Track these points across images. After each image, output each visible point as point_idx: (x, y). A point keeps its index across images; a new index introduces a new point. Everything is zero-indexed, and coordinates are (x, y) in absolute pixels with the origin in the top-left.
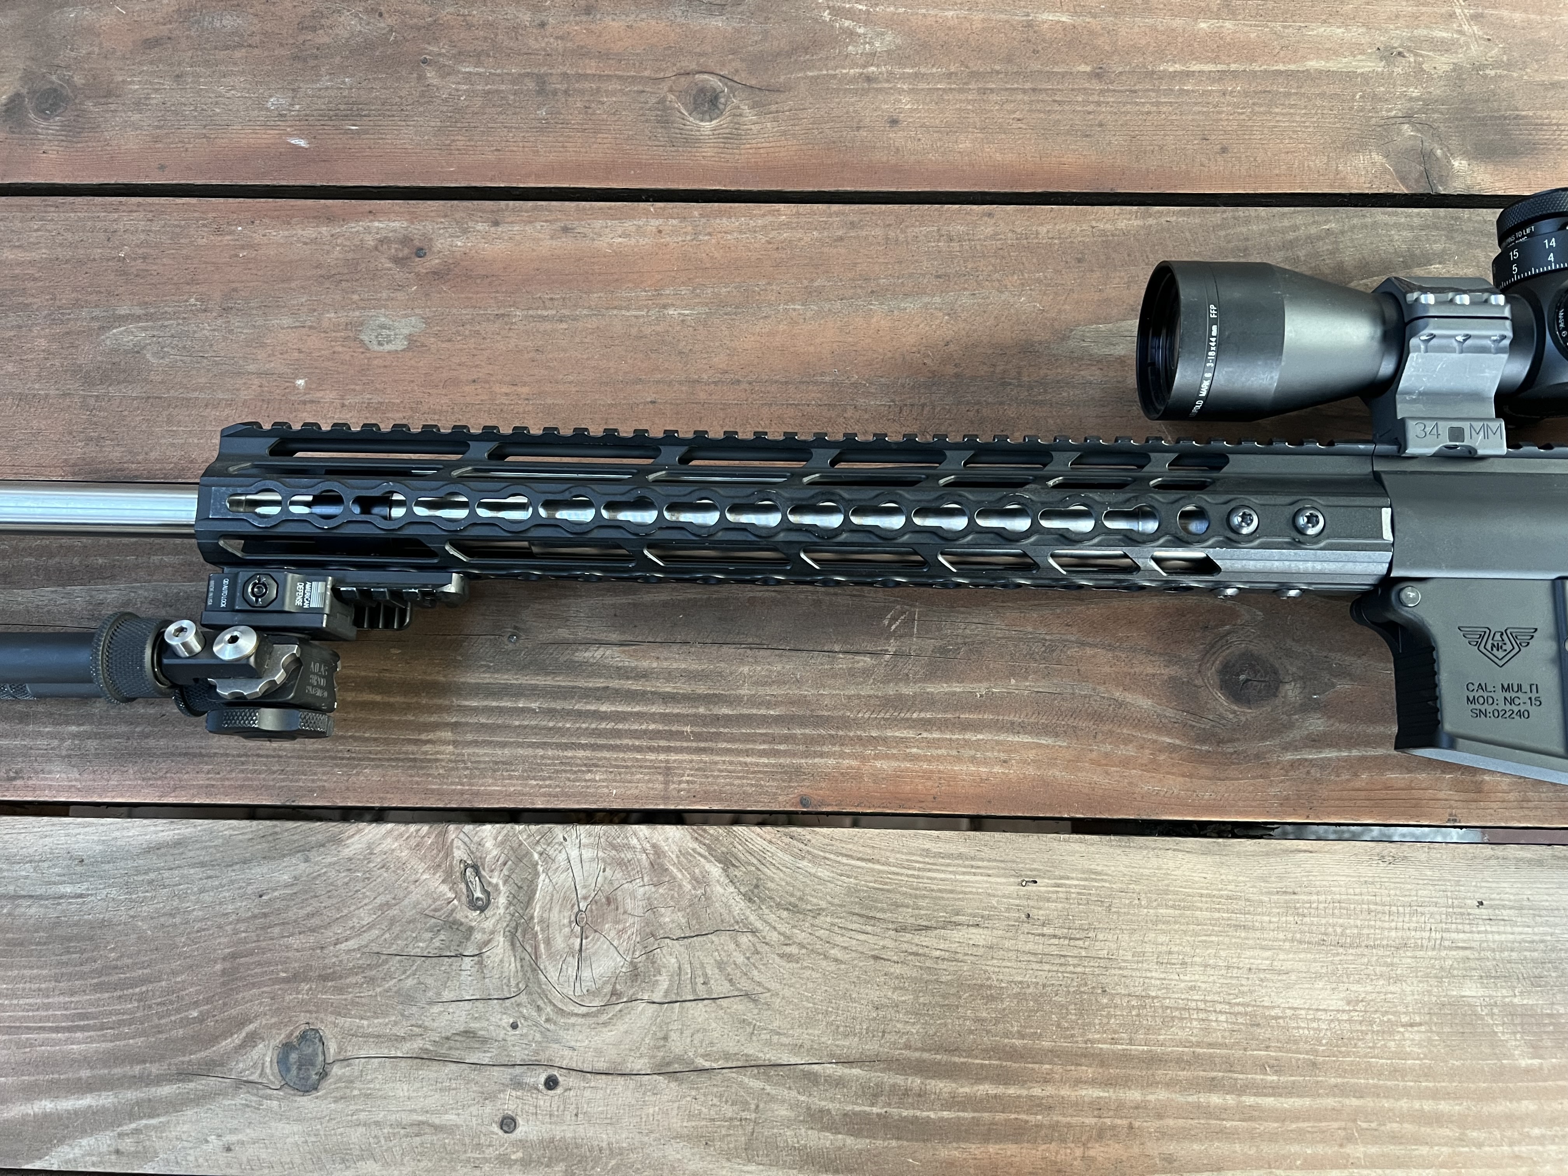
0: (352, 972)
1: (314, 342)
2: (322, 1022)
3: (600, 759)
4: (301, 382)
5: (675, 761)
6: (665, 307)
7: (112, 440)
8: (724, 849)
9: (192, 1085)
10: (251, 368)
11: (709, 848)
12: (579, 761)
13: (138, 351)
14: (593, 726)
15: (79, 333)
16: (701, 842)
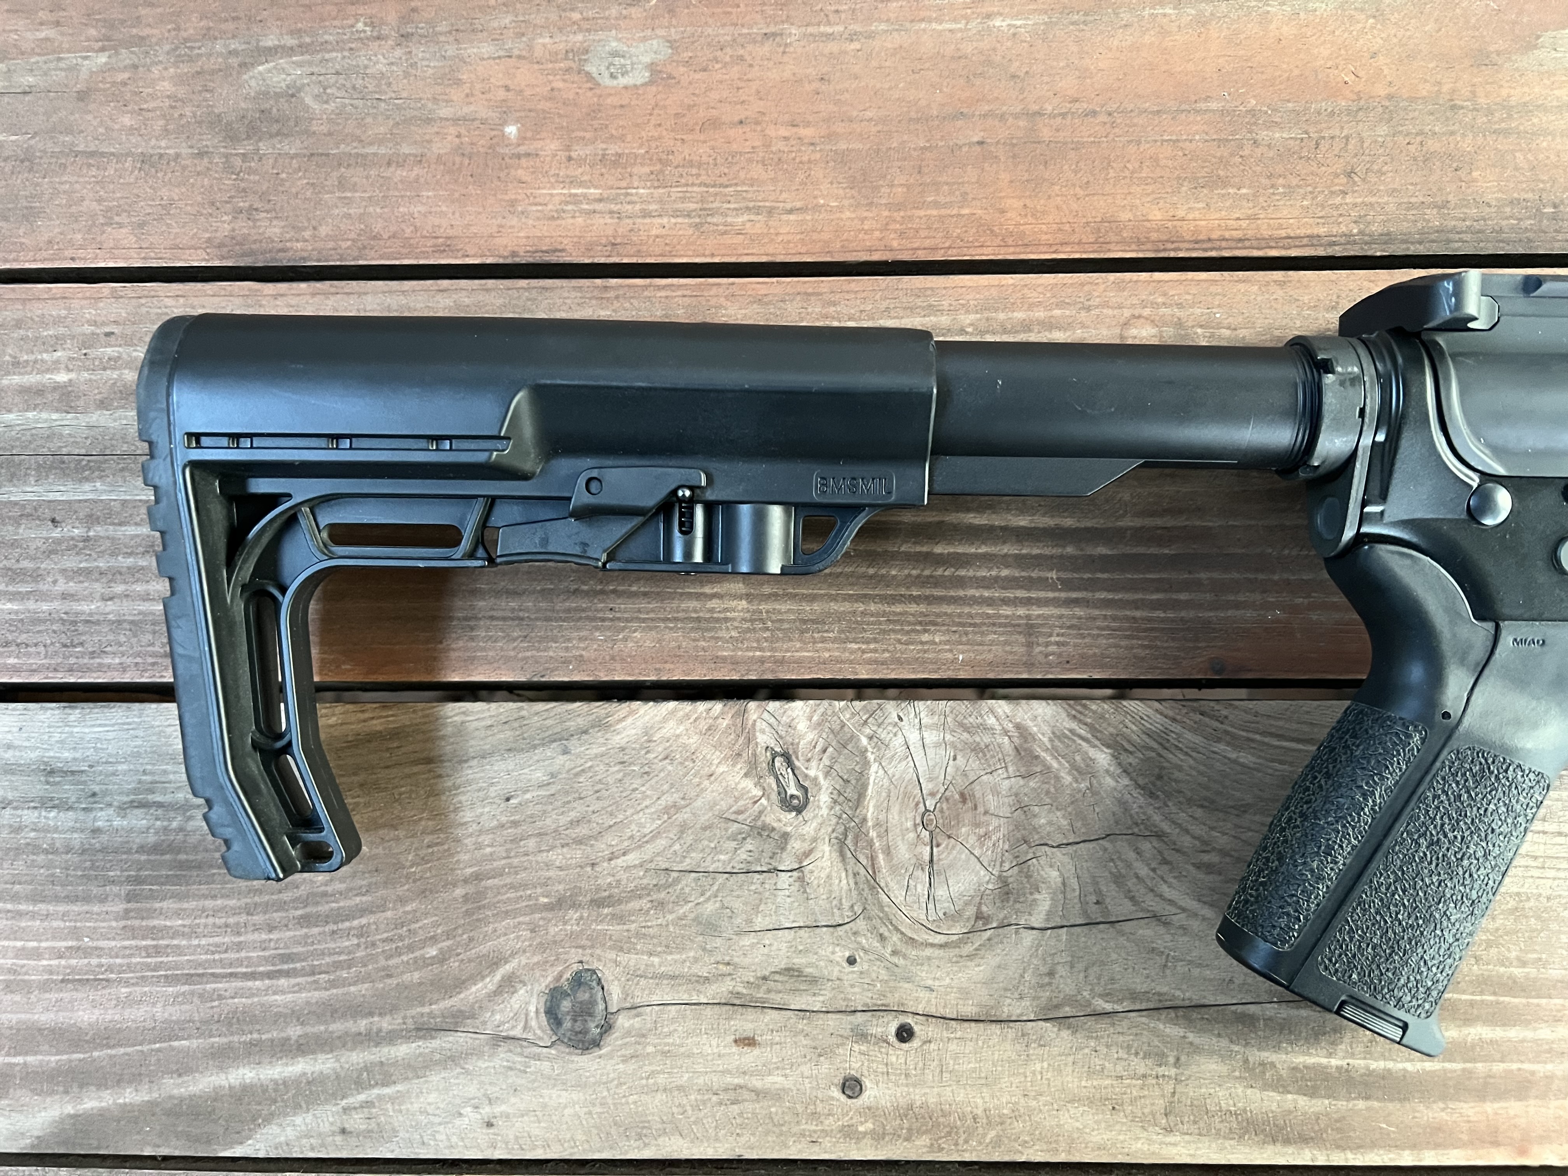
0: (635, 894)
1: (525, 76)
2: (599, 960)
3: (938, 615)
4: (511, 130)
5: (1039, 616)
6: (989, 16)
7: (267, 212)
8: (1111, 730)
9: (435, 1043)
10: (445, 112)
11: (1092, 728)
12: (911, 618)
13: (292, 94)
14: (927, 572)
15: (213, 72)
16: (1080, 721)
